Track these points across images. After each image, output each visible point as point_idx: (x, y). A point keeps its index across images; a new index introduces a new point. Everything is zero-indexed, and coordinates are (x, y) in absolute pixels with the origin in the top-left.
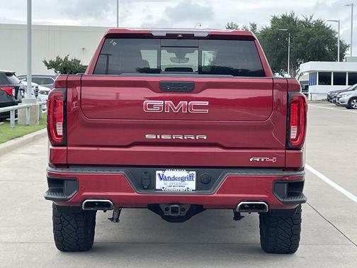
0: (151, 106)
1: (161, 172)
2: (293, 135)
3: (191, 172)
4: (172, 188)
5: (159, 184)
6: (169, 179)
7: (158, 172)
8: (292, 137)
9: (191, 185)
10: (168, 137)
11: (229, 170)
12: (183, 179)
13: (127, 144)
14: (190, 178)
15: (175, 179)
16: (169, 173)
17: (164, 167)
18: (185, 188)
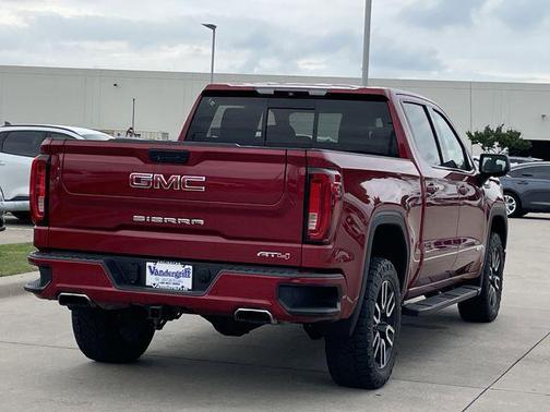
0: (138, 180)
1: (152, 264)
2: (313, 225)
3: (187, 267)
4: (165, 285)
5: (150, 280)
6: (161, 273)
7: (148, 264)
8: (310, 228)
9: (187, 283)
10: (159, 219)
11: (224, 265)
12: (177, 275)
13: (112, 226)
14: (185, 274)
15: (167, 273)
16: (161, 266)
17: (156, 259)
18: (179, 287)
